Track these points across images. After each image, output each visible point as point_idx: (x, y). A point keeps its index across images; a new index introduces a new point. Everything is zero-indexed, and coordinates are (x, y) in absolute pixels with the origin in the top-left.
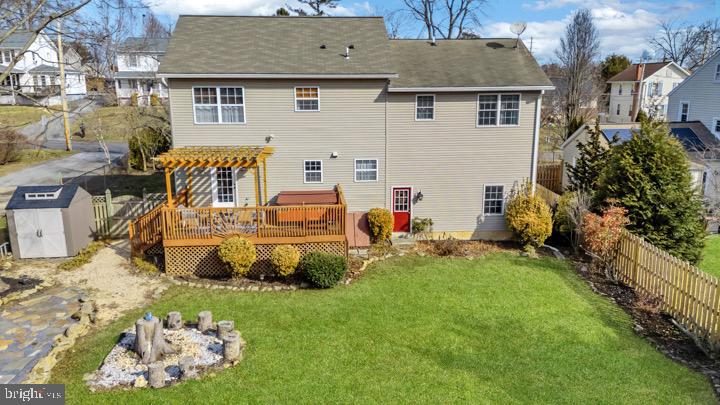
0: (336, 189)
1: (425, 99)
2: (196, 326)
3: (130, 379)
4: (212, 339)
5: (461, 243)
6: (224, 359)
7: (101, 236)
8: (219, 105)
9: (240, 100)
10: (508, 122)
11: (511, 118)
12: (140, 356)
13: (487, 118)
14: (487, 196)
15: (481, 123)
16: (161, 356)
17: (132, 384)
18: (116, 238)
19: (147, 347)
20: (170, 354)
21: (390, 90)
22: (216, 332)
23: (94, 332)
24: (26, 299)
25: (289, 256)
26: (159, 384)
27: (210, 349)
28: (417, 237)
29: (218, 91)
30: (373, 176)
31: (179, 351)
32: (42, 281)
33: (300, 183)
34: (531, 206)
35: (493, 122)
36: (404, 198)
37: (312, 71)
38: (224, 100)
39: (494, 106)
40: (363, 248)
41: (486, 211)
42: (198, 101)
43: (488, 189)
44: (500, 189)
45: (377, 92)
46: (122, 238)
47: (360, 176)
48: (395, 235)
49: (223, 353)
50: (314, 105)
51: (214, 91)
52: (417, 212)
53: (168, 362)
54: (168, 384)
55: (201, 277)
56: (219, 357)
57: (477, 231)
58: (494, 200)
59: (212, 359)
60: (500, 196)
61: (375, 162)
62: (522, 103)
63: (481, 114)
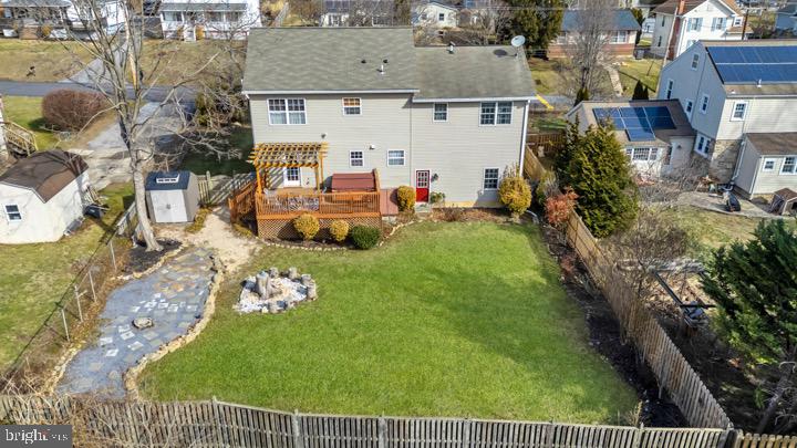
0: (373, 173)
1: (441, 107)
2: (287, 276)
3: (259, 308)
4: (298, 285)
5: (466, 210)
6: (307, 297)
7: (206, 205)
8: (287, 111)
9: (302, 108)
10: (503, 122)
11: (505, 119)
12: (260, 295)
13: (487, 119)
14: (486, 176)
15: (482, 123)
16: (272, 295)
17: (261, 311)
18: (215, 206)
19: (263, 290)
20: (276, 294)
21: (414, 101)
22: (300, 280)
23: (227, 280)
24: (177, 256)
25: (342, 228)
26: (275, 311)
27: (298, 291)
28: (434, 205)
29: (286, 101)
30: (401, 162)
31: (281, 293)
32: (181, 243)
33: (347, 168)
34: (516, 186)
35: (492, 122)
36: (424, 177)
37: (355, 86)
38: (290, 108)
39: (493, 111)
40: (393, 215)
41: (486, 186)
42: (272, 108)
43: (487, 171)
44: (497, 171)
45: (404, 101)
46: (220, 205)
47: (392, 162)
48: (417, 204)
49: (307, 294)
50: (357, 111)
51: (283, 101)
52: (434, 188)
53: (276, 299)
54: (279, 311)
55: (283, 239)
56: (304, 296)
57: (478, 201)
58: (491, 178)
59: (300, 297)
60: (496, 176)
61: (402, 152)
62: (514, 108)
63: (483, 116)
